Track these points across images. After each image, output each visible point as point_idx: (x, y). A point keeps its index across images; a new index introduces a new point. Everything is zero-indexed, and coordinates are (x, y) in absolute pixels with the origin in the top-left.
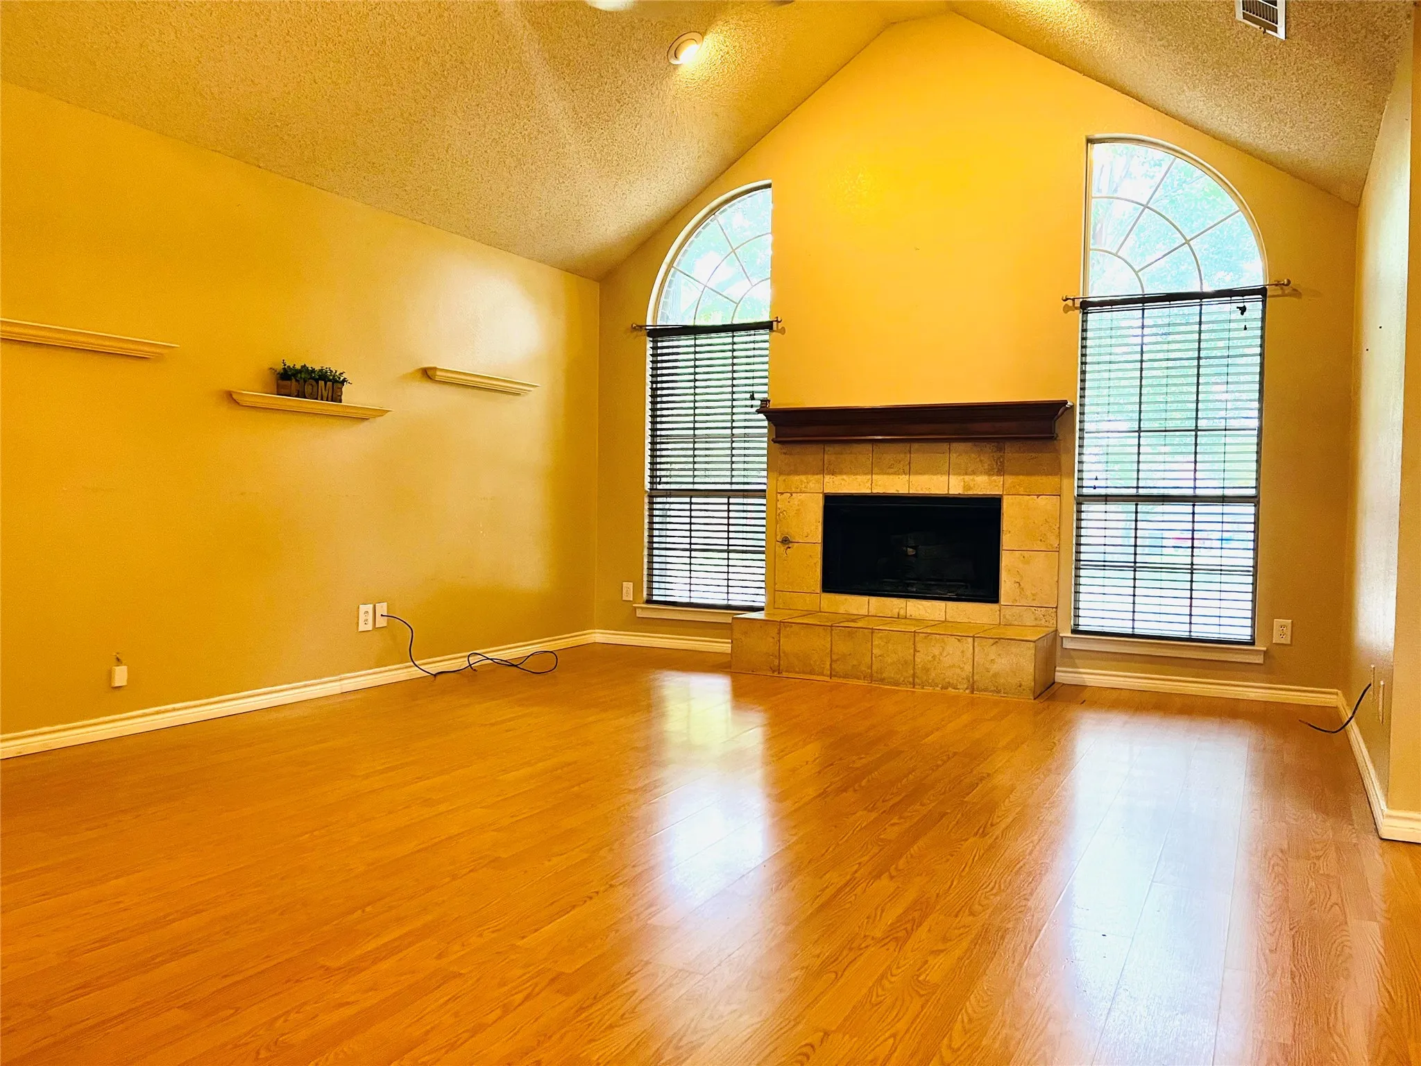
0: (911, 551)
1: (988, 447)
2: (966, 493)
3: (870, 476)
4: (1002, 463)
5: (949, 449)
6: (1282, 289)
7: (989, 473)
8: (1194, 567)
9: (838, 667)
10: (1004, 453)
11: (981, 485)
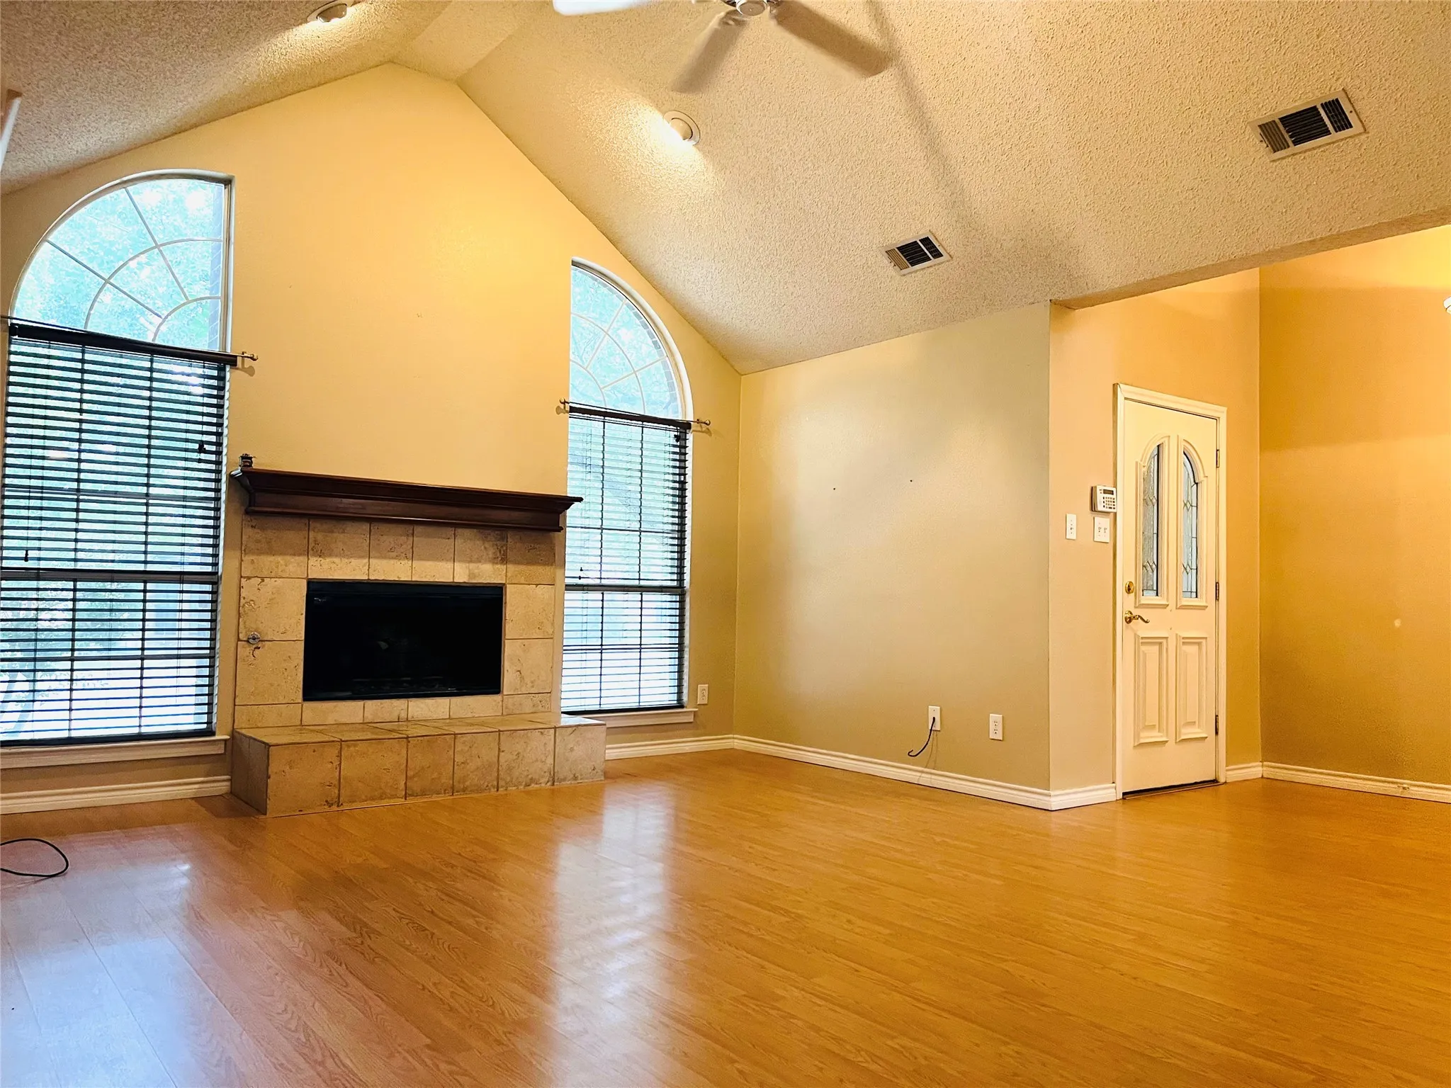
0: (383, 645)
1: (493, 535)
2: (471, 581)
3: (367, 560)
4: (505, 552)
5: (454, 534)
6: (701, 426)
7: (494, 561)
8: (642, 646)
9: (415, 785)
10: (507, 541)
11: (486, 572)
